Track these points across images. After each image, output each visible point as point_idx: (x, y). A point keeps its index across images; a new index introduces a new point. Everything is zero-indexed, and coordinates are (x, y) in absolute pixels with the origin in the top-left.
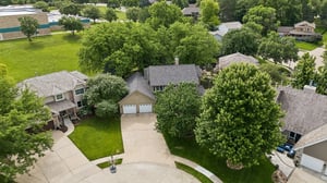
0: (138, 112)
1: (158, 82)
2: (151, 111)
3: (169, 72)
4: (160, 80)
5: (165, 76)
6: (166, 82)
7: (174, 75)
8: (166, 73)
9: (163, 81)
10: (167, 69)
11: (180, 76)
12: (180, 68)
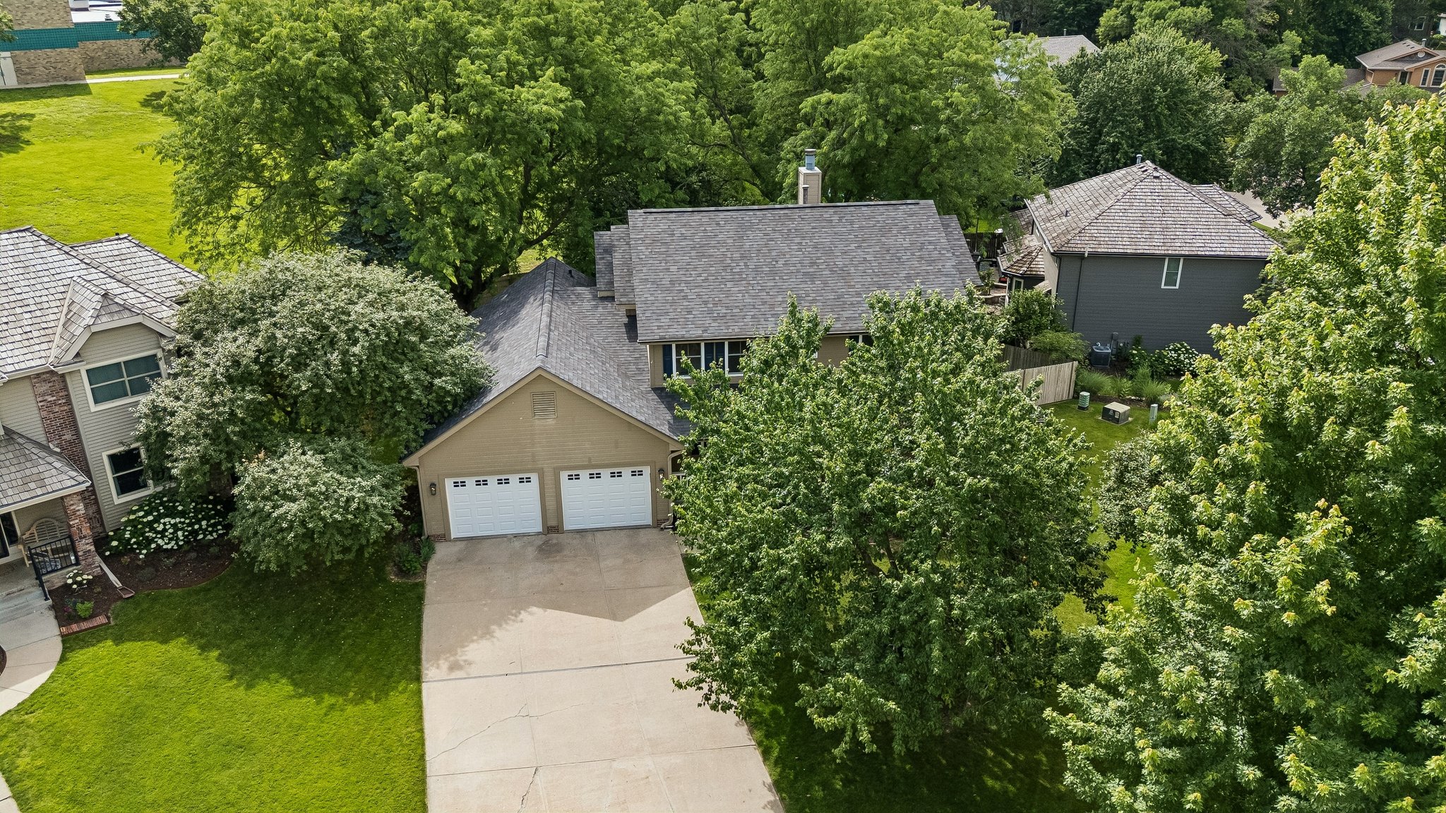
0: (553, 527)
1: (689, 312)
2: (649, 521)
3: (765, 250)
4: (706, 303)
5: (740, 273)
6: (748, 319)
7: (798, 271)
8: (743, 257)
9: (727, 308)
10: (750, 228)
11: (844, 274)
12: (836, 218)
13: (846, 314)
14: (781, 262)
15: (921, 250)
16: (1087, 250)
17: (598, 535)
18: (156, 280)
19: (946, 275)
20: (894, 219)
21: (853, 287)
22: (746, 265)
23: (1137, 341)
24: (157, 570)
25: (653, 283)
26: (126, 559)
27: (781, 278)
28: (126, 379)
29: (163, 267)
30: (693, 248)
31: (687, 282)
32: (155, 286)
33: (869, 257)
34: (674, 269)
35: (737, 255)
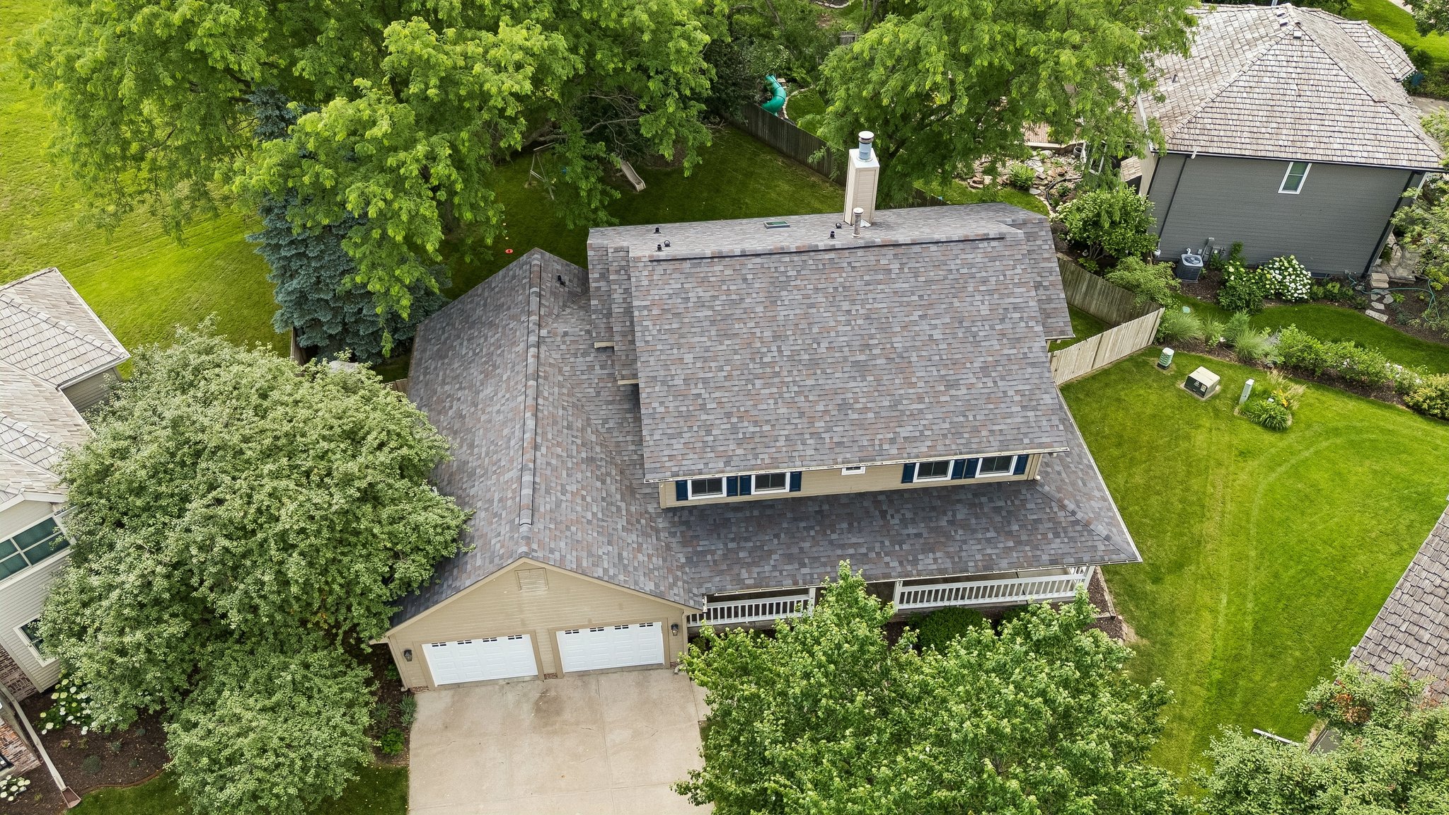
0: (549, 671)
1: (708, 433)
2: (661, 660)
3: (803, 325)
4: (729, 415)
5: (771, 364)
6: (781, 443)
7: (845, 359)
8: (776, 337)
9: (756, 423)
10: (785, 286)
11: (901, 364)
12: (895, 266)
13: (905, 432)
14: (824, 345)
15: (1002, 320)
16: (1196, 150)
17: (603, 679)
18: (40, 357)
19: (1033, 365)
20: (971, 266)
21: (913, 385)
22: (780, 351)
23: (1235, 250)
24: (103, 758)
25: (664, 383)
26: (66, 743)
27: (824, 372)
28: (22, 552)
29: (47, 334)
30: (713, 322)
31: (705, 381)
32: (41, 368)
33: (937, 335)
34: (688, 358)
35: (768, 333)
